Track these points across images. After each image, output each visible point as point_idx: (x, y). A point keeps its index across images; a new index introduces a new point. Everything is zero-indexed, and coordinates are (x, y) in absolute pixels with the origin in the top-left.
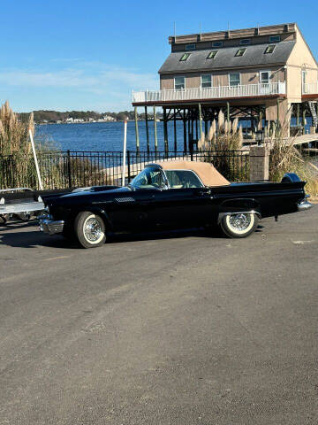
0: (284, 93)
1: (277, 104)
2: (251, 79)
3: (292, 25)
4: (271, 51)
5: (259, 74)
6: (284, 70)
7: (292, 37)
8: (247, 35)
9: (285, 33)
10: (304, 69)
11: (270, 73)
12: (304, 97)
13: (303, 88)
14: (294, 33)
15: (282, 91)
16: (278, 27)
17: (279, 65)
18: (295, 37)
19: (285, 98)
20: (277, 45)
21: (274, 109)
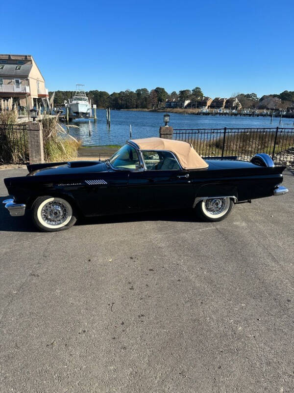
0: (29, 92)
1: (26, 98)
2: (9, 83)
3: (30, 56)
4: (19, 69)
5: (14, 80)
6: (27, 80)
7: (30, 63)
8: (4, 58)
9: (26, 60)
10: (38, 81)
11: (20, 81)
12: (39, 95)
13: (38, 91)
14: (31, 61)
15: (28, 91)
16: (21, 56)
17: (25, 77)
18: (32, 63)
19: (30, 95)
20: (22, 66)
21: (24, 100)
